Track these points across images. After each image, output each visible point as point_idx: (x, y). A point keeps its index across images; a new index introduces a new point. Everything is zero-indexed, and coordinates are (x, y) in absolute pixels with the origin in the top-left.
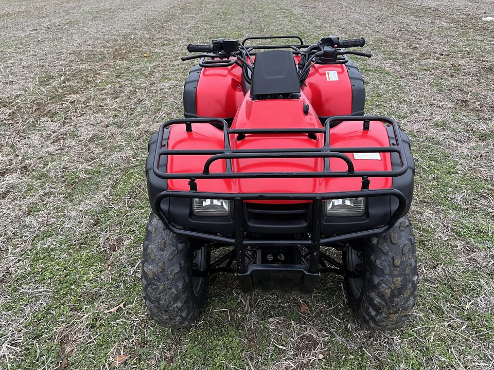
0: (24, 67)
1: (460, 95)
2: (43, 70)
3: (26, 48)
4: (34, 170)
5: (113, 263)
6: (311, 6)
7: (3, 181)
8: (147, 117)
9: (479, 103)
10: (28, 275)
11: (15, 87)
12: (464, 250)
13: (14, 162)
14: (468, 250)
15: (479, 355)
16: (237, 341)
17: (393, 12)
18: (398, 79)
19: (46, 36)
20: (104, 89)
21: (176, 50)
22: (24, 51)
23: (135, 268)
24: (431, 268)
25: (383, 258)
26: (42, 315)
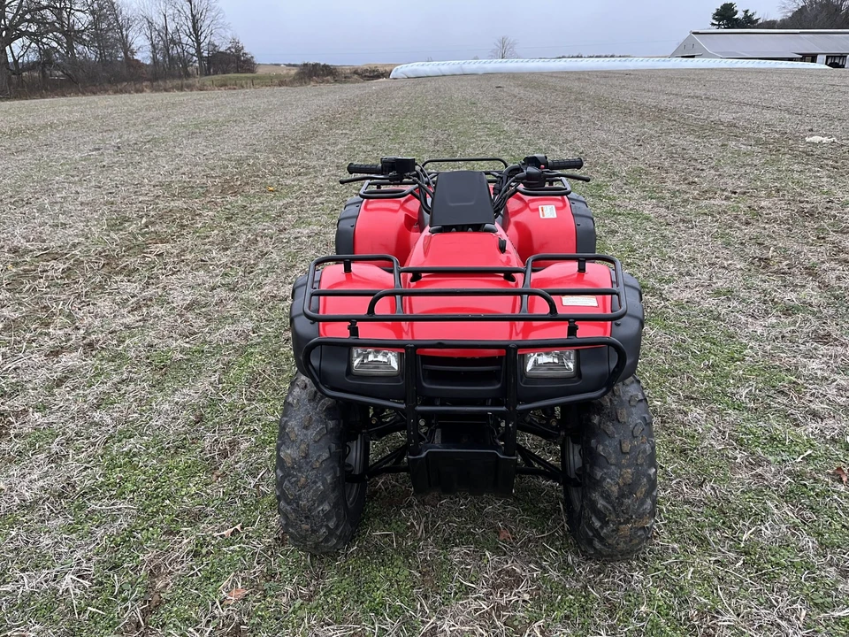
0: (82, 204)
1: (757, 251)
2: (113, 209)
3: (84, 176)
4: (103, 348)
5: (224, 473)
6: (531, 119)
7: (58, 362)
8: (275, 276)
9: (788, 262)
10: (100, 487)
11: (69, 231)
12: (747, 464)
13: (74, 337)
14: (752, 464)
15: (758, 600)
16: (406, 573)
17: (661, 129)
18: (663, 227)
19: (116, 160)
20: (208, 237)
21: (318, 182)
22: (80, 180)
23: (256, 480)
24: (696, 487)
25: (607, 443)
26: (122, 538)
